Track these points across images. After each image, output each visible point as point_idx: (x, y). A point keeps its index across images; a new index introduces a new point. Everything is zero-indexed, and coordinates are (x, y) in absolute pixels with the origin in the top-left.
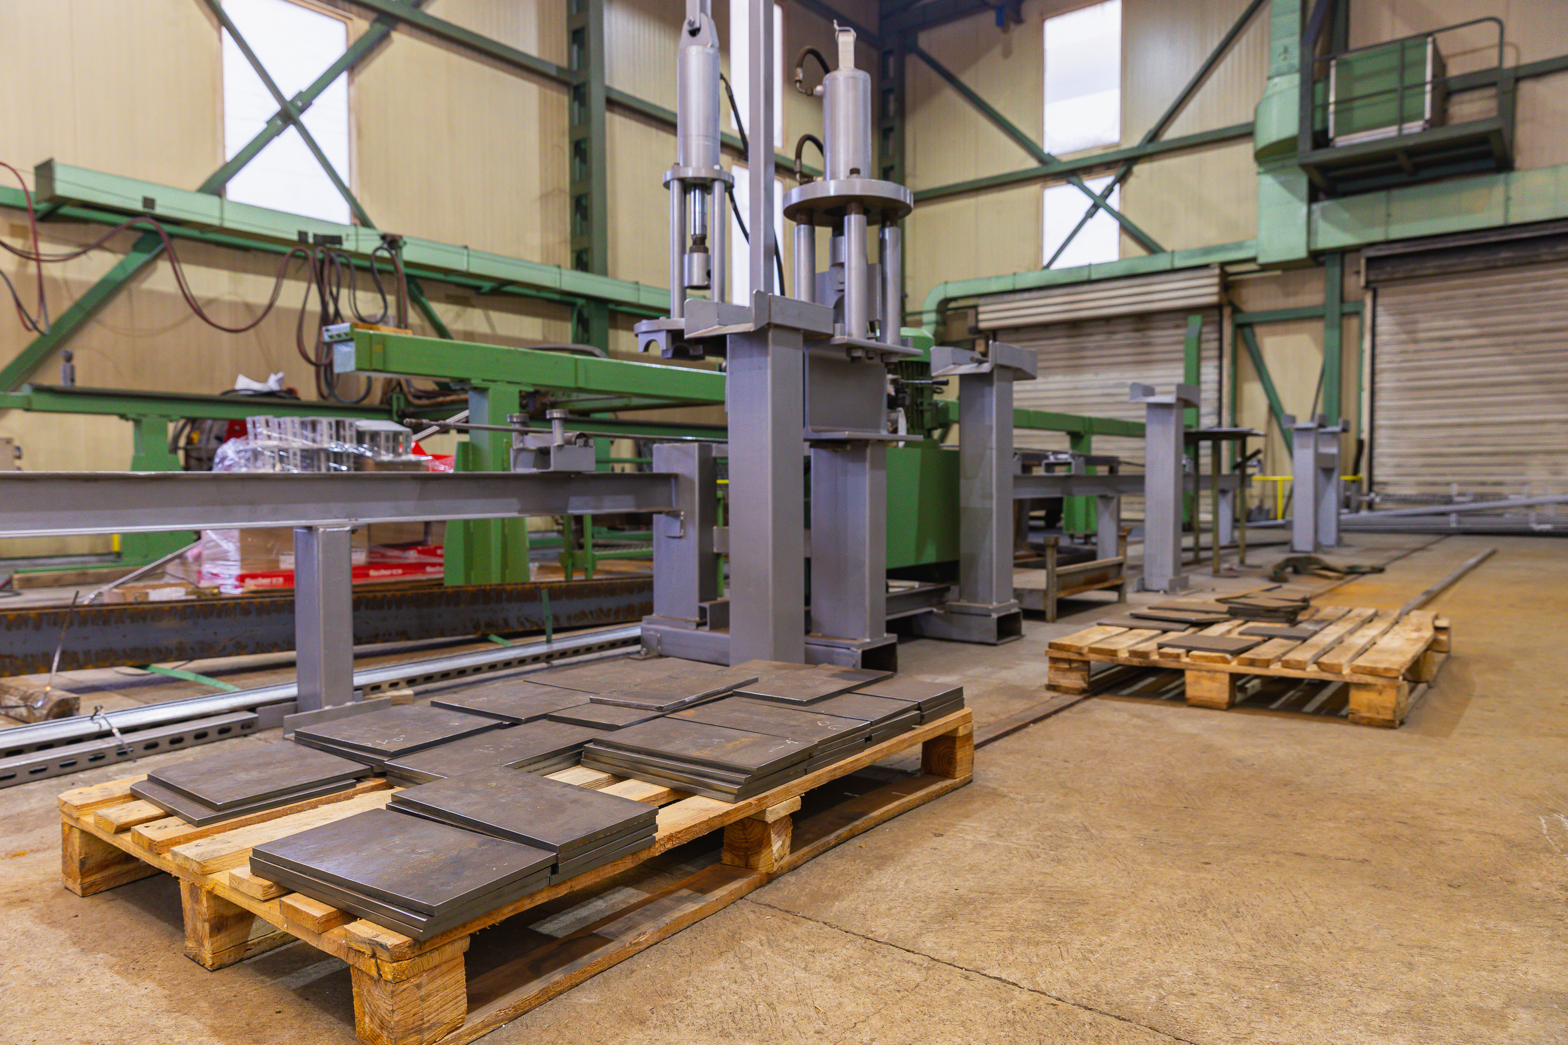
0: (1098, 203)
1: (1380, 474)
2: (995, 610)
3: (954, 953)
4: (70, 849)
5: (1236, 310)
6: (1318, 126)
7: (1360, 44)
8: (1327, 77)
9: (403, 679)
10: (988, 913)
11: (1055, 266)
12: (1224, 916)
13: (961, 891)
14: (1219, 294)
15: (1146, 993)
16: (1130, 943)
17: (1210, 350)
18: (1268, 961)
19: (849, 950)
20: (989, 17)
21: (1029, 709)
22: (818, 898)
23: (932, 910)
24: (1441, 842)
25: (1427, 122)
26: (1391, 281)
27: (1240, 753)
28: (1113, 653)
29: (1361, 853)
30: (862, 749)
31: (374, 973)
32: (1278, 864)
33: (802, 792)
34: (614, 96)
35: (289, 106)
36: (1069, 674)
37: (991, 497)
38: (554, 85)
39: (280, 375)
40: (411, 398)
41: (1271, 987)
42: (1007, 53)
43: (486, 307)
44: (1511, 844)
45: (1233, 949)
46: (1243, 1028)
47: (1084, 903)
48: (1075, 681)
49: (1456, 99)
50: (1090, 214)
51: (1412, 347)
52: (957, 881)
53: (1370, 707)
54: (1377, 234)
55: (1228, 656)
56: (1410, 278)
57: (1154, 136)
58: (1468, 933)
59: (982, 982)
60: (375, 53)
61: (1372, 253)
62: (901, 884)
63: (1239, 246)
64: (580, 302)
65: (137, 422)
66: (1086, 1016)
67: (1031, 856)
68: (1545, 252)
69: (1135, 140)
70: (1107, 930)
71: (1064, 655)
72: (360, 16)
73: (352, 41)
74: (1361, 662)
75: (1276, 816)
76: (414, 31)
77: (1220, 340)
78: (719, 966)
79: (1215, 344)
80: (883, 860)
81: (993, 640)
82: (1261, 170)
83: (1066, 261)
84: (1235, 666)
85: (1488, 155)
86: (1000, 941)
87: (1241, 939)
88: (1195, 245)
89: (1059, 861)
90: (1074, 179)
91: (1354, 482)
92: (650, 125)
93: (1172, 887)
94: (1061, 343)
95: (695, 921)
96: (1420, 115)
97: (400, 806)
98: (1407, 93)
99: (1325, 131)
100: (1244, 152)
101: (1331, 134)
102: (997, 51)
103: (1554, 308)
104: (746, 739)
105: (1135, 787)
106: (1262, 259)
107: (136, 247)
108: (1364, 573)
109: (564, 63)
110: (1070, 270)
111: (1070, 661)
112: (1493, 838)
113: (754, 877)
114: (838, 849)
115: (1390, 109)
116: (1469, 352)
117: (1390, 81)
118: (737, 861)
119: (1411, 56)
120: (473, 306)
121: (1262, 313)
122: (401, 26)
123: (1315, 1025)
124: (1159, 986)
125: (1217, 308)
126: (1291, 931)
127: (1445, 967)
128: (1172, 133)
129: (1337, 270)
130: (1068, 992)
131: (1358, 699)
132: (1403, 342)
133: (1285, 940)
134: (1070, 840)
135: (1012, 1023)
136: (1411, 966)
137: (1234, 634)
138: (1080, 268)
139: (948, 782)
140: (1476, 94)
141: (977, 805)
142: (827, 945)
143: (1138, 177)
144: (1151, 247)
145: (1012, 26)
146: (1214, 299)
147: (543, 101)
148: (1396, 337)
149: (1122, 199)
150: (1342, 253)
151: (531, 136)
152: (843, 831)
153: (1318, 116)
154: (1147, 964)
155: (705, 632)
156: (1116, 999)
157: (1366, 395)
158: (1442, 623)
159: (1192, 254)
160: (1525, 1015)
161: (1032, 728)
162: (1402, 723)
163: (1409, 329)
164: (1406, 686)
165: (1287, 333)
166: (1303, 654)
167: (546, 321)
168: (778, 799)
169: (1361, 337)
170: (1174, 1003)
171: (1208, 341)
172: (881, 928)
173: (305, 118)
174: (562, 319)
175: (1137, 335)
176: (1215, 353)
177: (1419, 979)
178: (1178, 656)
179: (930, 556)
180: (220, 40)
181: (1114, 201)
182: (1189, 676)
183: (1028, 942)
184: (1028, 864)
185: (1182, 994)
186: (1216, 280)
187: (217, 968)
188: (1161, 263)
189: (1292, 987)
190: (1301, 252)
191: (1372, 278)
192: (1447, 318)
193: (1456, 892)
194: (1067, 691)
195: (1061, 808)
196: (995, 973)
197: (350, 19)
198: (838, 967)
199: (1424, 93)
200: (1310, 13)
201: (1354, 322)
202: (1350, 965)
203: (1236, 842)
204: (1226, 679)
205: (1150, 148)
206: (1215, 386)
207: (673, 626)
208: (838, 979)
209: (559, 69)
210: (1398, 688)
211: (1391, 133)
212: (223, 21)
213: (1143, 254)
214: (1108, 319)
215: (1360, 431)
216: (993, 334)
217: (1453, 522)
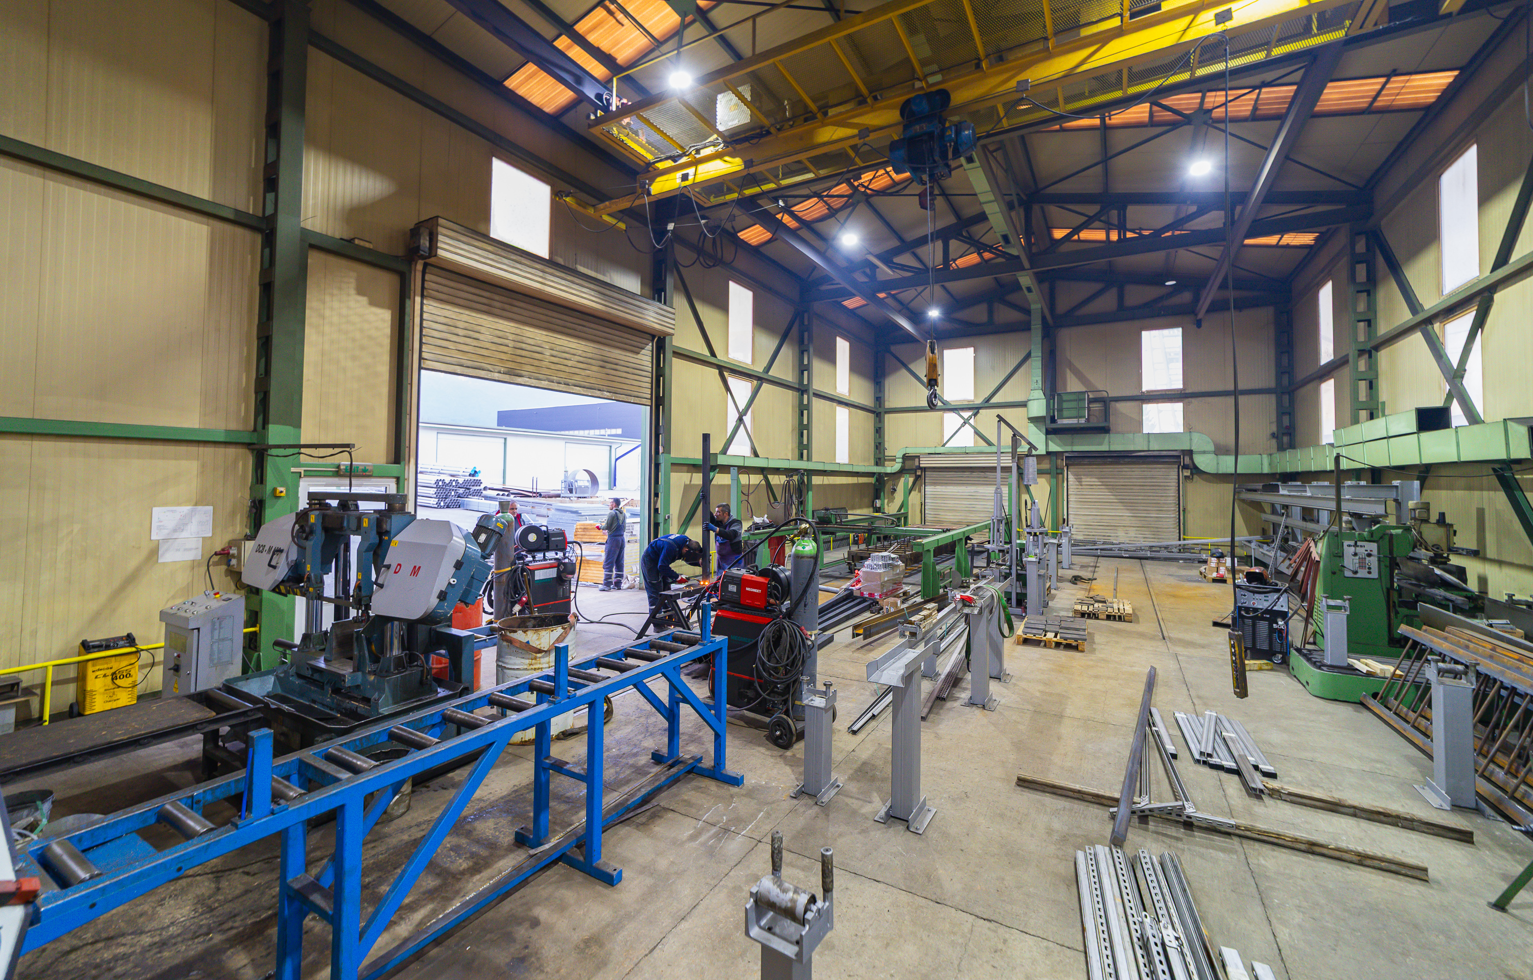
0: (966, 422)
6: (1051, 415)
8: (1054, 399)
11: (947, 445)
25: (1085, 420)
26: (1073, 464)
28: (1086, 611)
34: (815, 392)
35: (741, 415)
38: (796, 390)
39: (766, 516)
43: (780, 476)
50: (962, 426)
51: (1080, 487)
54: (1069, 449)
56: (1079, 464)
57: (988, 400)
60: (758, 393)
61: (1067, 455)
64: (801, 470)
68: (1121, 461)
69: (979, 401)
72: (755, 381)
73: (753, 390)
74: (1125, 613)
76: (767, 381)
82: (1030, 421)
83: (952, 444)
85: (1102, 429)
90: (956, 412)
94: (952, 474)
96: (1084, 417)
98: (1080, 409)
99: (1054, 417)
100: (1023, 412)
101: (1056, 418)
108: (1093, 580)
109: (798, 383)
110: (955, 447)
111: (1078, 612)
115: (1074, 416)
116: (1098, 490)
117: (1074, 405)
119: (1080, 397)
122: (764, 381)
128: (994, 400)
129: (1056, 458)
131: (1126, 618)
132: (1077, 485)
138: (959, 447)
140: (1098, 404)
143: (980, 414)
144: (988, 443)
147: (792, 396)
148: (1075, 483)
149: (975, 421)
150: (1057, 453)
151: (790, 410)
153: (1052, 411)
157: (1065, 502)
162: (1132, 621)
163: (1080, 481)
165: (1038, 479)
169: (1063, 481)
173: (745, 419)
176: (1009, 484)
180: (728, 397)
181: (972, 421)
182: (1098, 615)
188: (992, 449)
190: (1045, 452)
191: (1067, 463)
192: (1091, 478)
197: (752, 382)
199: (1085, 410)
201: (1060, 476)
205: (986, 405)
211: (1074, 421)
212: (728, 389)
213: (985, 444)
214: (971, 468)
215: (1063, 515)
216: (925, 469)
217: (1099, 552)
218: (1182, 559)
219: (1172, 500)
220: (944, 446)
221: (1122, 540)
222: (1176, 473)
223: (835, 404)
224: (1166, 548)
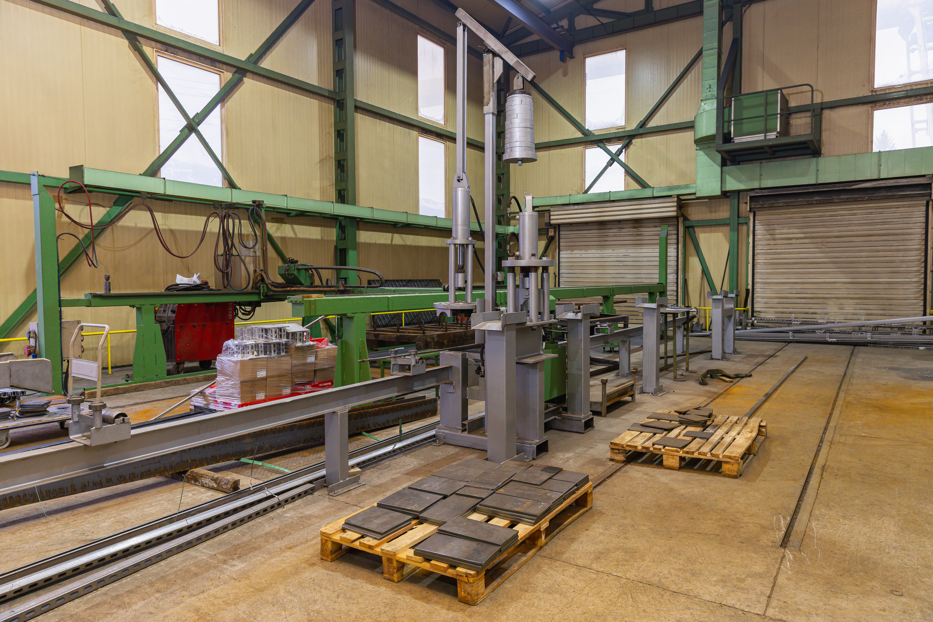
0: (614, 159)
1: (757, 307)
2: (583, 418)
3: (603, 569)
4: (325, 547)
5: (686, 219)
6: (726, 131)
7: (746, 92)
8: (731, 106)
9: (355, 464)
10: (609, 556)
11: (591, 192)
12: (676, 555)
13: (599, 550)
14: (676, 211)
15: (656, 578)
16: (650, 564)
17: (672, 239)
18: (688, 568)
19: (573, 570)
20: (556, 54)
21: (604, 472)
22: (558, 553)
23: (592, 556)
24: (742, 527)
25: (778, 133)
26: (762, 208)
27: (682, 492)
28: (636, 447)
29: (718, 532)
30: (562, 503)
31: (466, 581)
32: (692, 537)
33: (549, 520)
34: (358, 104)
35: (192, 122)
36: (618, 455)
37: (581, 370)
38: (327, 100)
39: (198, 274)
40: (270, 287)
41: (688, 575)
42: (565, 74)
43: (292, 223)
44: (763, 527)
45: (678, 564)
46: (680, 586)
47: (636, 552)
48: (621, 457)
49: (794, 116)
50: (610, 164)
51: (772, 242)
52: (597, 546)
53: (729, 470)
54: (756, 185)
55: (679, 450)
56: (771, 207)
57: (643, 124)
58: (742, 557)
59: (612, 577)
60: (234, 91)
61: (753, 194)
62: (581, 548)
63: (687, 187)
64: (340, 218)
65: (139, 309)
66: (641, 585)
67: (618, 537)
68: (835, 198)
69: (633, 126)
70: (643, 560)
71: (617, 447)
72: (227, 71)
73: (223, 85)
74: (726, 453)
75: (693, 519)
76: (255, 76)
77: (678, 234)
78: (539, 575)
79: (675, 237)
80: (573, 540)
81: (583, 432)
82: (698, 148)
83: (596, 190)
84: (681, 453)
85: (808, 148)
86: (614, 565)
87: (680, 562)
88: (664, 185)
89: (627, 538)
90: (601, 145)
91: (744, 311)
92: (376, 118)
93: (661, 546)
94: (594, 232)
95: (526, 562)
96: (775, 129)
97: (441, 532)
98: (768, 117)
99: (730, 133)
100: (688, 137)
101: (732, 136)
102: (560, 72)
103: (840, 225)
104: (529, 502)
105: (647, 508)
106: (698, 195)
107: (115, 204)
108: (743, 377)
109: (332, 88)
110: (600, 194)
111: (619, 450)
112: (757, 525)
113: (537, 548)
114: (557, 536)
115: (760, 125)
116: (801, 246)
117: (760, 111)
118: (531, 543)
119: (771, 99)
120: (286, 223)
121: (699, 221)
122: (248, 74)
123: (698, 584)
124: (659, 576)
125: (677, 218)
126: (694, 559)
127: (734, 567)
128: (652, 124)
129: (736, 201)
130: (635, 578)
131: (725, 467)
132: (769, 240)
133: (693, 562)
134: (629, 531)
135: (622, 587)
136: (725, 568)
137: (681, 437)
138: (605, 194)
139: (585, 509)
140: (803, 115)
141: (596, 518)
142: (566, 568)
143: (635, 145)
144: (643, 185)
145: (568, 59)
146: (674, 214)
147: (321, 109)
148: (765, 237)
149: (627, 157)
150: (738, 193)
151: (315, 129)
152: (557, 530)
153: (726, 125)
154: (655, 570)
155: (465, 434)
156: (648, 580)
157: (750, 266)
158: (763, 424)
159: (663, 189)
160: (750, 579)
161: (608, 481)
162: (740, 475)
163: (771, 232)
164: (742, 462)
165: (711, 232)
166: (706, 449)
167: (323, 228)
168: (543, 523)
169: (748, 236)
170: (663, 580)
171: (671, 234)
172: (580, 562)
173: (200, 128)
174: (331, 227)
175: (635, 230)
176: (675, 241)
177: (726, 571)
178: (660, 449)
179: (555, 394)
180: (157, 89)
181: (622, 157)
182: (664, 457)
183: (622, 565)
184: (617, 540)
185: (665, 578)
186: (675, 204)
187: (398, 582)
188: (647, 193)
189: (693, 575)
190: (718, 193)
191: (753, 206)
192: (790, 228)
193: (742, 544)
194: (618, 461)
195: (624, 518)
196: (615, 574)
197: (222, 72)
198: (572, 574)
199: (777, 118)
200: (723, 67)
201: (745, 228)
202: (709, 568)
203: (680, 529)
204: (678, 458)
205: (641, 131)
206: (675, 259)
207: (450, 431)
208: (573, 577)
209: (329, 91)
210: (739, 464)
211: (761, 137)
212: (158, 79)
213: (638, 187)
214: (619, 221)
215: (747, 284)
216: (558, 227)
217: (790, 336)
218: (923, 344)
219: (915, 256)
220: (586, 192)
221: (832, 319)
222: (923, 214)
223: (414, 133)
224: (901, 328)
